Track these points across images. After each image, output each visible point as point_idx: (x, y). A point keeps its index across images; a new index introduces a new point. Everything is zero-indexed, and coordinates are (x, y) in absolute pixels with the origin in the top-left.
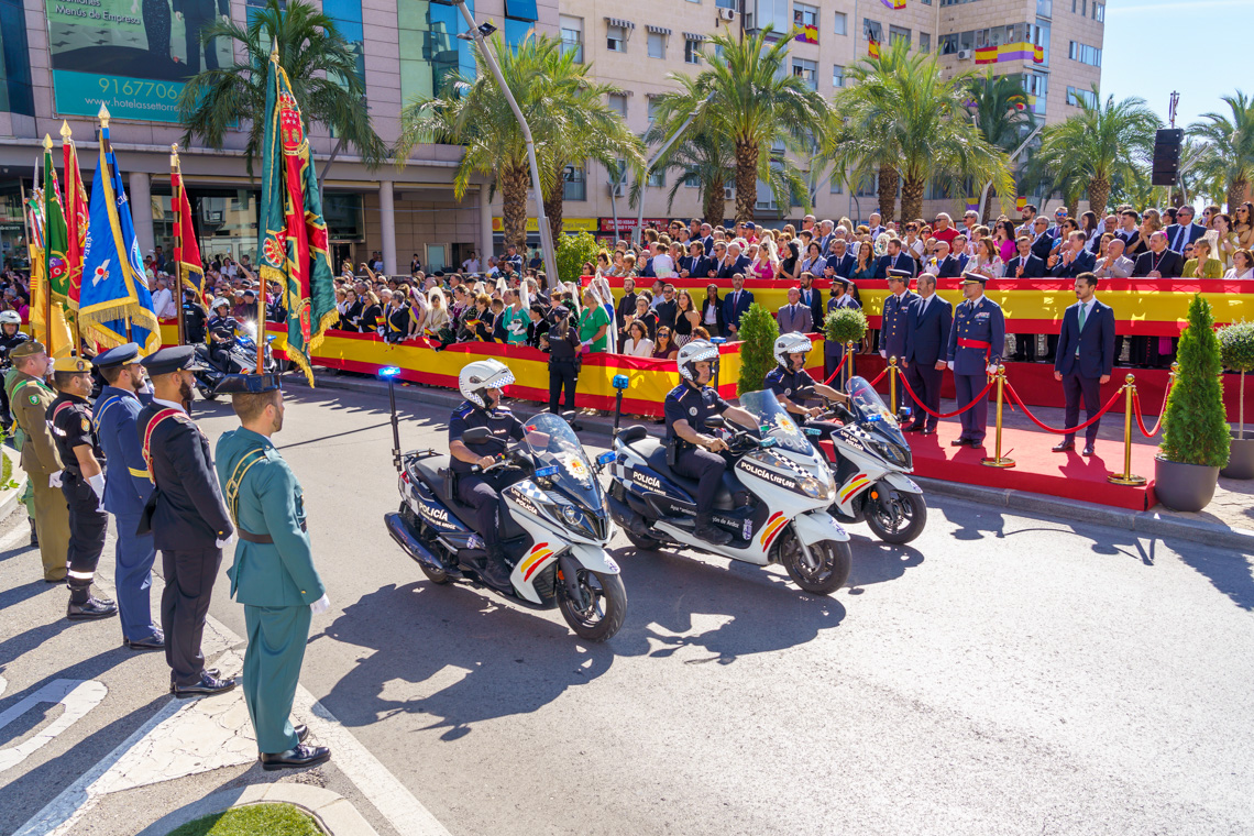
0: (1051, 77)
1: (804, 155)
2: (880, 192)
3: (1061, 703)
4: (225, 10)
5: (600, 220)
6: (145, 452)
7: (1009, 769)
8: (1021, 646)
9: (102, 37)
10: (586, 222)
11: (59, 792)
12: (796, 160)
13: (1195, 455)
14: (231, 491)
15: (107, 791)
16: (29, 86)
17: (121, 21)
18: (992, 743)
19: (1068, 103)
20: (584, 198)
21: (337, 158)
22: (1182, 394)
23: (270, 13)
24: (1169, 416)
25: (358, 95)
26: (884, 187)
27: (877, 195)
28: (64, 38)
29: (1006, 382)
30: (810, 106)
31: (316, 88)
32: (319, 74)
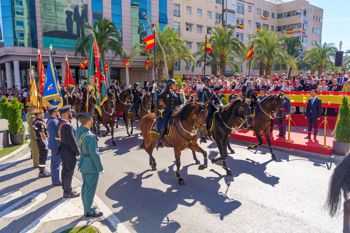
0: (307, 38)
1: (239, 58)
2: (260, 68)
3: (302, 207)
4: (87, 21)
5: (184, 75)
6: (59, 132)
7: (286, 224)
8: (292, 191)
9: (55, 28)
10: (180, 76)
11: (33, 221)
12: (237, 60)
13: (344, 140)
14: (80, 143)
15: (45, 221)
16: (37, 41)
17: (60, 24)
18: (282, 217)
19: (312, 44)
20: (179, 70)
21: (114, 59)
22: (340, 123)
23: (98, 22)
24: (336, 129)
25: (120, 43)
26: (261, 67)
27: (259, 69)
28: (46, 29)
29: (291, 119)
30: (241, 45)
31: (110, 41)
32: (111, 37)
